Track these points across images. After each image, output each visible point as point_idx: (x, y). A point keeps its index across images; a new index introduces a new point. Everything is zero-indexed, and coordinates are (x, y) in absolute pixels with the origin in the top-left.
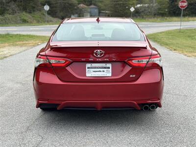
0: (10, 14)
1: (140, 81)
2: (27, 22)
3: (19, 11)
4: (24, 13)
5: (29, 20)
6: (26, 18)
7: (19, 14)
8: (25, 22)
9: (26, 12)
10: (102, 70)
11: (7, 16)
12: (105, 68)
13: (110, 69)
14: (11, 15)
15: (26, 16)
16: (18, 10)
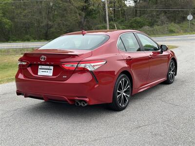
0: (158, 25)
1: (69, 81)
2: (174, 32)
3: (168, 23)
4: (173, 24)
5: (176, 30)
6: (173, 29)
7: (167, 25)
8: (171, 32)
9: (175, 23)
10: (46, 71)
11: (156, 27)
12: (49, 69)
13: (52, 71)
14: (159, 27)
15: (173, 26)
16: (166, 21)
